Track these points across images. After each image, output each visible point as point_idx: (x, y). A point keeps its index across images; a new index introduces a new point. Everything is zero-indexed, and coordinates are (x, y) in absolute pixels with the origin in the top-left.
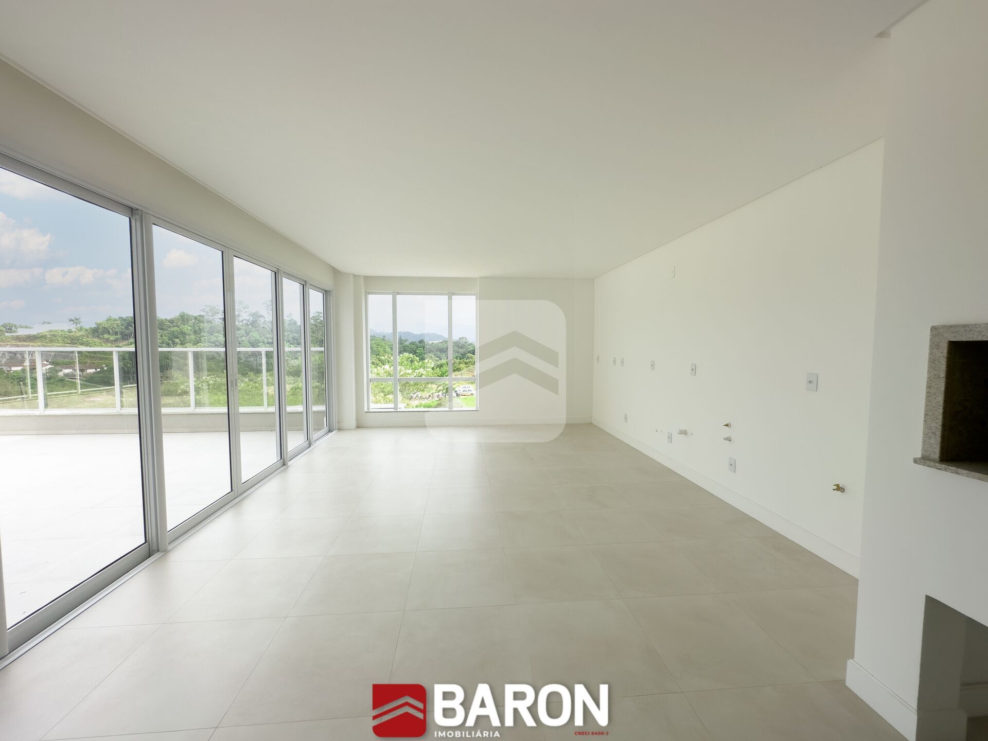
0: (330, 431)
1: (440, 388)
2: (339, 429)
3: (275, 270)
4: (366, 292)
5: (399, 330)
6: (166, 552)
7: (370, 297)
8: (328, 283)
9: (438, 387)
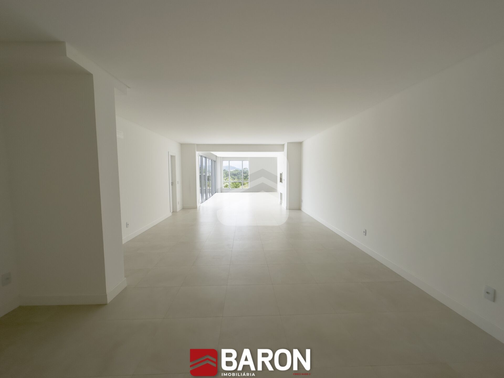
0: (215, 193)
5: (230, 165)
7: (223, 161)
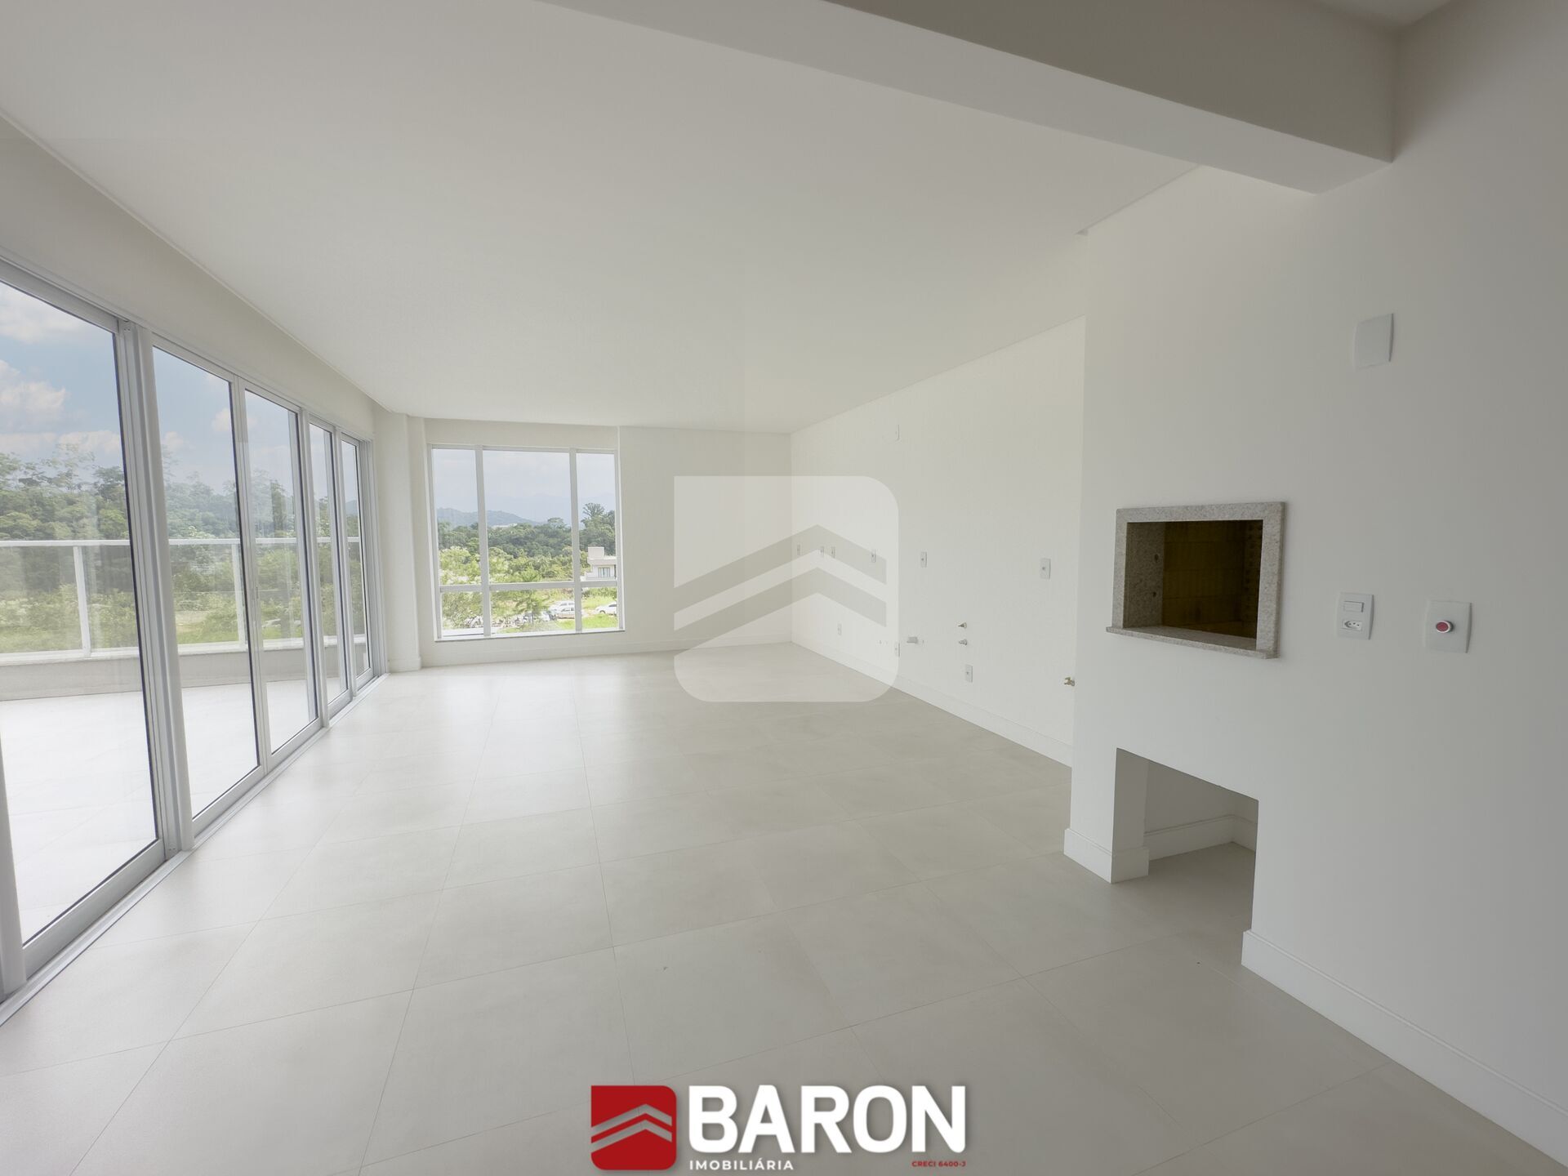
1: (520, 608)
2: (392, 672)
3: (296, 409)
4: (428, 444)
6: (192, 851)
7: (435, 451)
8: (364, 430)
9: (517, 605)
